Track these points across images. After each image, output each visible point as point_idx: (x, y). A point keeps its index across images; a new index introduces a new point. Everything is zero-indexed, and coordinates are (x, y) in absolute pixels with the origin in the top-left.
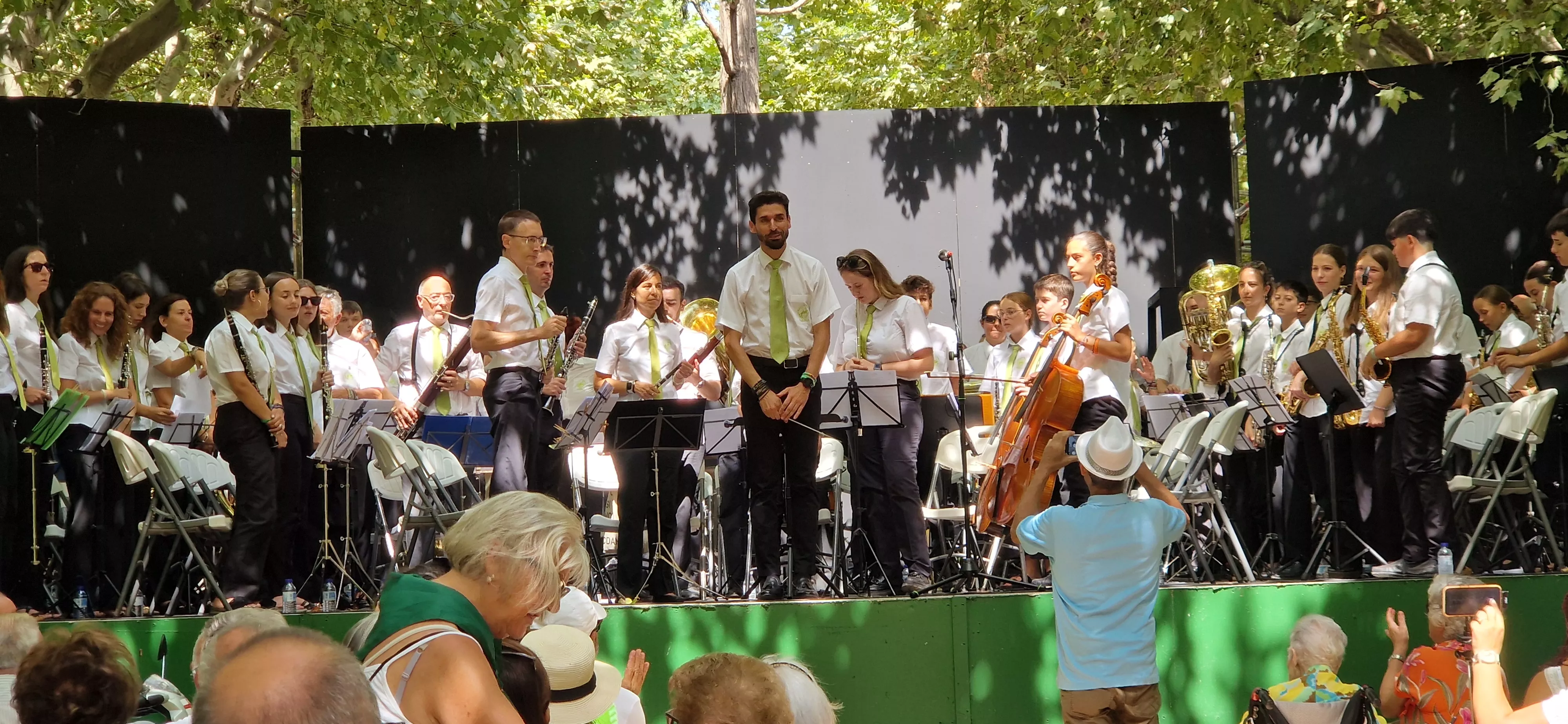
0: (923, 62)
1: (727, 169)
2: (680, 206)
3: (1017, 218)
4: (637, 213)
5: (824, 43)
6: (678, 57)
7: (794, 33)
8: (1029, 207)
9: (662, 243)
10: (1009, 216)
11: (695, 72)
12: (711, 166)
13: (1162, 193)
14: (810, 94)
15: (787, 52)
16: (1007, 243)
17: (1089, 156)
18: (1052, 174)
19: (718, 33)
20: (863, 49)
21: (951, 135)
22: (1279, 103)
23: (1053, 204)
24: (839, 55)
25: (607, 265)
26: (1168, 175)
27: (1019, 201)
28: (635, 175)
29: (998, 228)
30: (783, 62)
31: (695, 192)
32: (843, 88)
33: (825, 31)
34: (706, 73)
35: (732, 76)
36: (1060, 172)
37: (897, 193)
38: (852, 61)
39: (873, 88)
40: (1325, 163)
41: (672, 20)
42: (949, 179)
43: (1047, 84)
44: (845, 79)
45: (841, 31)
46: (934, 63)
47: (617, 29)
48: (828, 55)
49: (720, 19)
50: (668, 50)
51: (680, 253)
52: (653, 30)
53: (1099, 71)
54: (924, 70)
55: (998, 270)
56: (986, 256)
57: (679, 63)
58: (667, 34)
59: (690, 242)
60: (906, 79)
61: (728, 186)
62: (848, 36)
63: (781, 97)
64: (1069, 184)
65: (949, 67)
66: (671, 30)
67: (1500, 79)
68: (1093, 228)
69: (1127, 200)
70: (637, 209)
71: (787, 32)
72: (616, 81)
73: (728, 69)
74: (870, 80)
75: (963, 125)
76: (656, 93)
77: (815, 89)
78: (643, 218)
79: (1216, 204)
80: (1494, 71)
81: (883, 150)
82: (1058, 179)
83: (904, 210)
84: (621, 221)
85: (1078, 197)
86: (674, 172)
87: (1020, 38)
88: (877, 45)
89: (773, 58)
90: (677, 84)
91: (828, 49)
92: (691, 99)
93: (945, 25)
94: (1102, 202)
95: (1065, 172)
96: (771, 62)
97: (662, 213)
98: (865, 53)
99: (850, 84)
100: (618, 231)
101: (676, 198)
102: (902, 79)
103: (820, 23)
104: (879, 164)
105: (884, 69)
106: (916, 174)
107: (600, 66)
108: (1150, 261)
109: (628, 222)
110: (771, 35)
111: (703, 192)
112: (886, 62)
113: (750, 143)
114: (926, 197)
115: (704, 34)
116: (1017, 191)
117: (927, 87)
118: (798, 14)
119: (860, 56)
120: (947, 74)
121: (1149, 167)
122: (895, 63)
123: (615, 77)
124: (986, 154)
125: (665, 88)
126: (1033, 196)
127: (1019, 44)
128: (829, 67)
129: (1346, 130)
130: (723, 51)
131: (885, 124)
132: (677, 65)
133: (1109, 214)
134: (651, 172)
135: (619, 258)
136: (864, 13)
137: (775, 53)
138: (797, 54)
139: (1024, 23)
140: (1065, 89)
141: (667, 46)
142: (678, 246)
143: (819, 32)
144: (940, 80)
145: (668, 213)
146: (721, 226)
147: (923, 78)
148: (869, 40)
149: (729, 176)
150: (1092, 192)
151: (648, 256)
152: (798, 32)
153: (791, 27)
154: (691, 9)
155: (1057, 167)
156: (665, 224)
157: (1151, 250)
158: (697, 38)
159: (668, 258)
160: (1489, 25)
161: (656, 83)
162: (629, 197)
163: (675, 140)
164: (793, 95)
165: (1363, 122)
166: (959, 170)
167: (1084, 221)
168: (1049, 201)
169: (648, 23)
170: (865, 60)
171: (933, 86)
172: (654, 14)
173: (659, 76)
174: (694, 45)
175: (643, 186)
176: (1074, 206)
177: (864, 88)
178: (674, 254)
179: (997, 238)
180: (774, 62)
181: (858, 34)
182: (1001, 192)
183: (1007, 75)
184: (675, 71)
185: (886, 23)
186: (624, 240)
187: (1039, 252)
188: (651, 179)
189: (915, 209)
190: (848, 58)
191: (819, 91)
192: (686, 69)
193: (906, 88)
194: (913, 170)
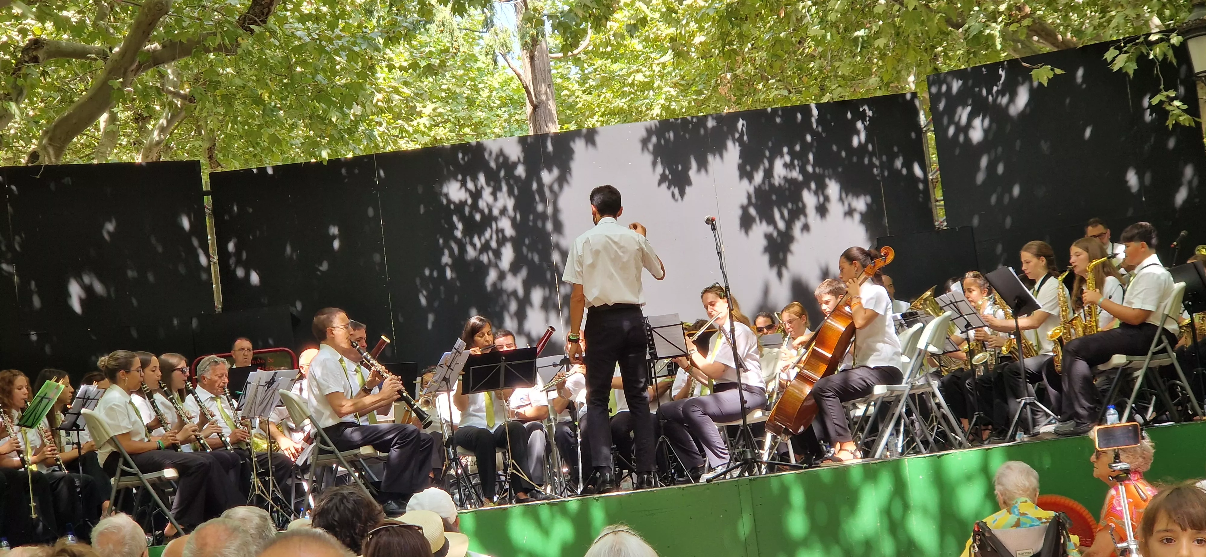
0: (681, 85)
1: (533, 172)
2: (500, 204)
3: (758, 190)
4: (467, 213)
5: (603, 77)
6: (493, 98)
7: (580, 72)
8: (767, 182)
9: (487, 234)
10: (751, 190)
11: (506, 109)
13: (866, 161)
14: (596, 118)
15: (576, 86)
16: (752, 211)
17: (809, 138)
18: (782, 156)
19: (520, 71)
20: (634, 79)
21: (702, 131)
22: (949, 88)
23: (785, 178)
24: (616, 85)
26: (870, 147)
27: (759, 177)
28: (464, 184)
29: (745, 201)
30: (574, 94)
31: (510, 193)
32: (621, 111)
33: (603, 67)
34: (515, 108)
35: (535, 107)
36: (788, 153)
37: (667, 183)
38: (626, 89)
39: (644, 109)
41: (486, 70)
42: (703, 165)
43: (777, 92)
44: (621, 103)
45: (616, 67)
46: (690, 86)
47: (445, 81)
48: (608, 86)
49: (523, 66)
50: (485, 94)
51: (502, 241)
52: (471, 79)
53: (816, 79)
54: (682, 91)
55: (747, 232)
56: (737, 222)
57: (494, 103)
58: (483, 82)
59: (509, 232)
60: (669, 99)
61: (535, 186)
62: (621, 70)
63: (574, 122)
64: (796, 162)
65: (701, 87)
66: (485, 78)
67: (1120, 54)
68: (816, 193)
69: (840, 169)
70: (467, 210)
71: (574, 72)
72: (446, 121)
73: (531, 102)
74: (640, 103)
75: (711, 123)
76: (477, 126)
77: (600, 114)
78: (472, 216)
79: (908, 165)
80: (1115, 49)
81: (651, 147)
82: (787, 158)
83: (673, 195)
84: (455, 219)
85: (803, 171)
86: (493, 179)
87: (753, 61)
88: (645, 76)
89: (566, 92)
90: (494, 119)
91: (606, 82)
92: (505, 130)
93: (694, 55)
94: (821, 172)
95: (791, 153)
96: (564, 96)
97: (486, 211)
98: (636, 82)
99: (625, 106)
100: (454, 227)
101: (496, 199)
102: (666, 99)
103: (599, 62)
104: (648, 158)
105: (651, 93)
107: (434, 110)
108: (861, 214)
109: (460, 220)
110: (562, 75)
111: (516, 191)
112: (652, 88)
113: (550, 153)
114: (689, 183)
115: (511, 79)
116: (757, 170)
117: (685, 104)
118: (583, 57)
119: (632, 85)
120: (699, 93)
121: (855, 142)
122: (660, 88)
123: (446, 117)
124: (730, 144)
125: (485, 123)
126: (769, 173)
127: (753, 65)
128: (609, 95)
129: (1001, 104)
130: (526, 88)
131: (651, 128)
132: (492, 105)
133: (827, 181)
135: (455, 247)
136: (632, 51)
137: (567, 89)
138: (584, 88)
139: (755, 48)
140: (791, 95)
141: (483, 91)
143: (599, 70)
144: (694, 97)
145: (490, 210)
146: (531, 217)
147: (681, 98)
148: (638, 71)
149: (535, 178)
150: (814, 166)
151: (478, 245)
152: (583, 71)
153: (578, 68)
154: (500, 59)
155: (785, 150)
156: (489, 219)
157: (861, 204)
158: (506, 83)
159: (494, 244)
160: (1108, 15)
161: (477, 120)
162: (461, 201)
163: (491, 154)
164: (583, 120)
166: (710, 158)
167: (809, 189)
168: (782, 177)
169: (467, 75)
170: (636, 88)
171: (689, 103)
172: (472, 67)
173: (480, 114)
174: (504, 88)
175: (470, 192)
176: (800, 178)
177: (637, 109)
178: (498, 241)
179: (745, 209)
180: (566, 95)
181: (629, 68)
182: (745, 173)
183: (746, 89)
184: (491, 109)
185: (650, 57)
186: (458, 234)
187: (777, 215)
188: (476, 186)
189: (682, 193)
190: (623, 87)
191: (603, 115)
192: (499, 107)
193: (669, 106)
194: (678, 164)
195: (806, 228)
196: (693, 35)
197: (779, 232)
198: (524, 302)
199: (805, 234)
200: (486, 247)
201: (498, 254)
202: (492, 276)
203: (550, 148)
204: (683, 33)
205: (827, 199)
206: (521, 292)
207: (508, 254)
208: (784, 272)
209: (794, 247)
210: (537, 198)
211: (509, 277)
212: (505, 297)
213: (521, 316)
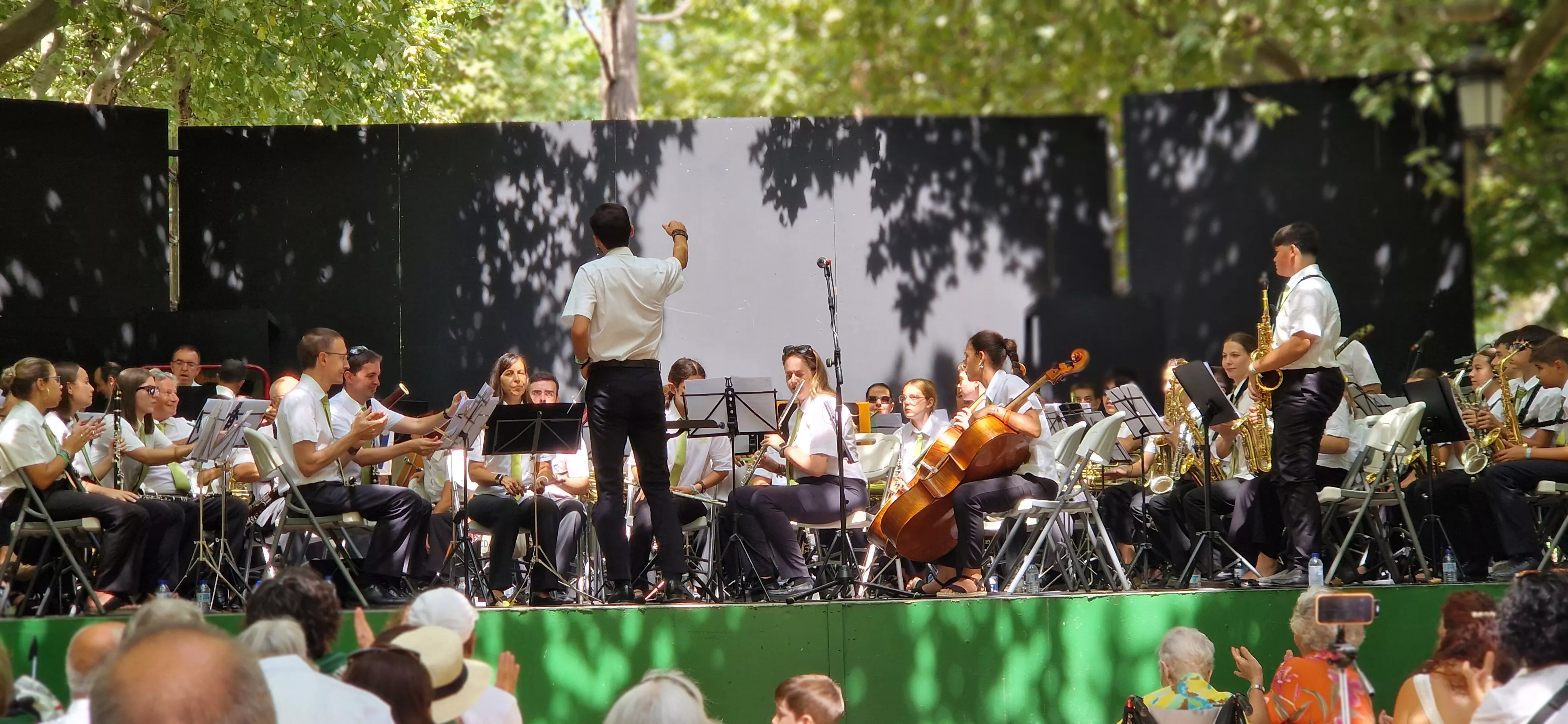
0: (802, 70)
1: (607, 175)
2: (560, 211)
3: (895, 226)
4: (516, 218)
5: (705, 50)
6: (559, 63)
7: (674, 40)
8: (907, 216)
9: (541, 248)
10: (886, 224)
11: (575, 79)
12: (591, 171)
15: (667, 58)
16: (884, 251)
17: (967, 164)
18: (930, 184)
19: (599, 38)
20: (742, 57)
21: (830, 143)
22: (1156, 116)
23: (932, 214)
24: (718, 63)
25: (486, 269)
26: (1046, 186)
27: (897, 210)
28: (515, 180)
29: (875, 236)
30: (663, 69)
31: (575, 198)
32: (722, 97)
33: (706, 38)
34: (587, 79)
35: (613, 83)
36: (938, 181)
37: (775, 201)
38: (732, 69)
40: (1201, 176)
41: (554, 26)
42: (826, 187)
43: (925, 93)
44: (725, 87)
45: (721, 39)
46: (814, 72)
47: (499, 34)
48: (709, 63)
49: (601, 25)
50: (548, 57)
52: (533, 35)
53: (978, 83)
54: (804, 79)
55: (874, 278)
56: (863, 264)
57: (559, 69)
60: (786, 87)
61: (607, 191)
62: (728, 44)
63: (660, 105)
64: (947, 194)
65: (829, 76)
66: (552, 36)
67: (1372, 95)
68: (970, 237)
69: (1005, 209)
70: (517, 214)
71: (667, 40)
72: (495, 87)
73: (608, 75)
74: (749, 88)
75: (842, 133)
76: (537, 100)
77: (694, 97)
78: (522, 224)
79: (1093, 215)
80: (1366, 87)
81: (761, 157)
82: (936, 187)
83: (781, 219)
84: (501, 225)
85: (955, 206)
86: (554, 177)
88: (756, 54)
89: (653, 65)
90: (557, 90)
91: (708, 56)
92: (571, 106)
93: (825, 35)
94: (980, 211)
95: (943, 181)
96: (651, 70)
97: (542, 218)
98: (744, 62)
99: (729, 92)
100: (497, 236)
101: (555, 204)
102: (782, 87)
103: (701, 31)
104: (757, 172)
105: (764, 77)
106: (794, 182)
107: (481, 70)
108: (1027, 271)
109: (507, 227)
110: (651, 42)
111: (582, 197)
112: (765, 70)
113: (630, 150)
114: (804, 205)
115: (585, 41)
116: (895, 199)
117: (806, 96)
118: (679, 22)
119: (740, 65)
120: (826, 83)
121: (1028, 177)
122: (775, 72)
123: (496, 82)
124: (864, 163)
125: (545, 94)
126: (911, 205)
127: (899, 54)
128: (709, 75)
129: (1221, 144)
130: (603, 58)
131: (764, 132)
132: (557, 71)
133: (987, 223)
134: (531, 177)
135: (498, 263)
136: (744, 21)
137: (655, 60)
138: (677, 61)
140: (944, 98)
141: (548, 52)
142: (557, 252)
143: (699, 40)
144: (818, 89)
145: (547, 218)
147: (802, 87)
148: (749, 47)
149: (608, 182)
150: (970, 202)
151: (527, 261)
153: (672, 35)
154: (573, 15)
155: (935, 176)
156: (544, 230)
157: (1028, 259)
158: (578, 44)
159: (547, 263)
160: (1362, 43)
161: (536, 89)
162: (509, 202)
163: (555, 146)
164: (673, 104)
165: (1237, 136)
166: (837, 178)
167: (961, 230)
168: (927, 210)
169: (529, 29)
170: (744, 69)
171: (812, 93)
172: (535, 20)
173: (540, 82)
174: (575, 52)
176: (951, 215)
178: (552, 259)
179: (874, 247)
180: (653, 69)
181: (737, 42)
182: (879, 201)
183: (886, 85)
184: (555, 77)
185: (766, 31)
186: (504, 246)
187: (916, 261)
188: (531, 184)
189: (793, 217)
190: (728, 66)
193: (784, 96)
194: (791, 178)
195: (953, 281)
196: (824, 8)
197: (918, 284)
199: (951, 288)
200: (536, 267)
201: (551, 276)
203: (632, 145)
205: (983, 246)
208: (920, 337)
209: (935, 305)
212: (558, 336)
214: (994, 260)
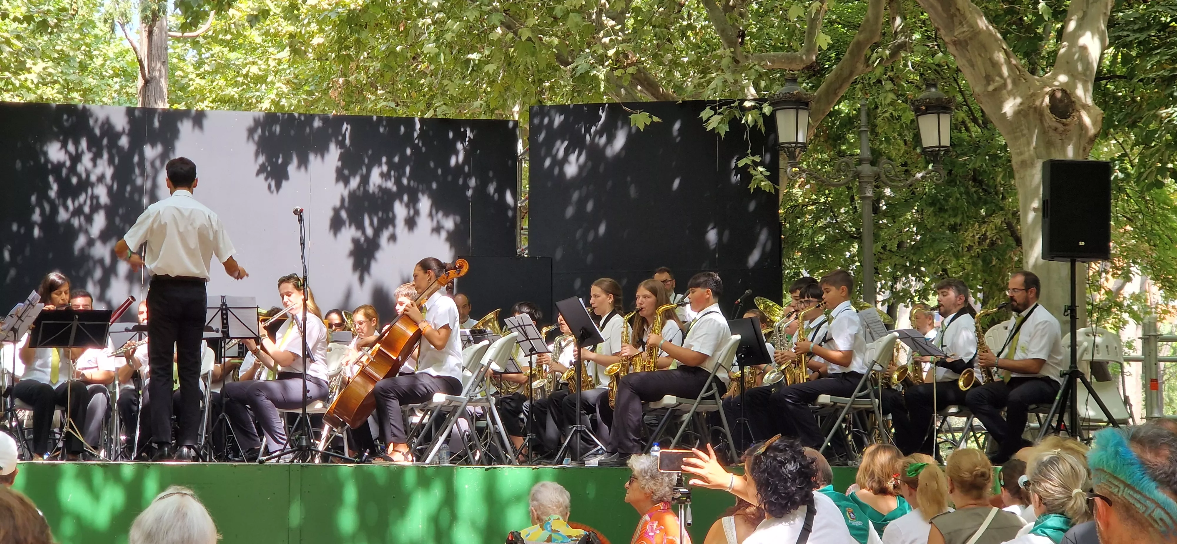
0: (293, 83)
1: (137, 144)
2: (99, 171)
3: (352, 195)
4: (64, 175)
5: (219, 63)
6: (106, 67)
7: (197, 55)
8: (362, 189)
9: (82, 198)
10: (346, 193)
11: (118, 80)
12: (124, 141)
13: (461, 181)
14: (206, 103)
15: (191, 69)
16: (344, 214)
17: (408, 151)
18: (380, 165)
19: (137, 45)
20: (249, 71)
21: (308, 130)
22: (551, 122)
23: (380, 187)
24: (230, 74)
25: (37, 211)
26: (466, 169)
27: (354, 182)
28: (64, 146)
29: (338, 204)
30: (187, 77)
31: (111, 161)
32: (231, 100)
33: (220, 54)
34: (127, 81)
35: (147, 82)
36: (387, 163)
37: (265, 174)
38: (240, 79)
39: (254, 101)
40: (581, 168)
41: (103, 38)
42: (304, 162)
43: (384, 103)
44: (233, 92)
45: (233, 56)
46: (302, 85)
47: (59, 42)
48: (222, 73)
49: (140, 40)
50: (98, 62)
51: (96, 207)
52: (87, 45)
53: (424, 96)
54: (294, 89)
55: (335, 234)
56: (327, 223)
57: (106, 71)
58: (98, 49)
59: (104, 200)
60: (279, 95)
61: (136, 159)
62: (238, 59)
63: (183, 103)
64: (392, 173)
65: (313, 88)
66: (101, 46)
67: (714, 115)
68: (407, 206)
69: (434, 186)
70: (64, 172)
71: (191, 55)
72: (55, 82)
73: (144, 76)
74: (251, 94)
75: (317, 124)
76: (86, 92)
77: (211, 99)
78: (68, 179)
79: (500, 191)
80: (710, 109)
81: (256, 138)
82: (385, 168)
83: (269, 187)
84: (51, 179)
85: (398, 182)
86: (95, 145)
87: (366, 69)
88: (259, 69)
89: (180, 73)
90: (104, 87)
91: (221, 68)
92: (114, 100)
93: (311, 56)
94: (416, 186)
95: (390, 163)
96: (178, 76)
97: (84, 176)
98: (250, 74)
99: (236, 96)
100: (49, 187)
101: (95, 165)
102: (277, 94)
103: (217, 49)
104: (252, 148)
105: (264, 86)
106: (280, 161)
107: (44, 69)
108: (448, 232)
109: (56, 181)
110: (179, 55)
111: (116, 161)
112: (265, 81)
113: (155, 127)
114: (287, 178)
115: (127, 51)
116: (354, 176)
117: (295, 102)
118: (202, 40)
119: (246, 76)
120: (310, 93)
121: (453, 161)
122: (273, 83)
123: (56, 78)
124: (333, 147)
125: (94, 90)
126: (365, 180)
127: (366, 73)
128: (222, 82)
129: (598, 144)
130: (140, 62)
131: (259, 121)
132: (104, 73)
133: (420, 195)
134: (77, 143)
135: (47, 207)
136: (251, 42)
137: (182, 69)
138: (198, 72)
139: (370, 57)
140: (398, 108)
141: (97, 58)
142: (95, 202)
143: (216, 56)
144: (305, 97)
145: (88, 176)
146: (128, 188)
147: (292, 95)
148: (254, 63)
149: (137, 151)
150: (409, 179)
151: (71, 206)
152: (200, 55)
153: (195, 51)
154: (118, 28)
155: (384, 159)
156: (85, 184)
157: (449, 223)
158: (121, 54)
159: (87, 209)
160: (708, 77)
161: (87, 86)
162: (59, 163)
163: (96, 120)
164: (194, 103)
165: (611, 139)
166: (312, 157)
167: (401, 200)
168: (377, 185)
169: (83, 39)
170: (249, 79)
171: (299, 101)
172: (89, 33)
173: (90, 81)
174: (119, 59)
176: (394, 189)
177: (248, 100)
178: (91, 207)
179: (337, 211)
180: (180, 76)
181: (245, 59)
182: (342, 177)
183: (356, 96)
184: (103, 78)
185: (267, 51)
186: (52, 194)
187: (367, 222)
188: (77, 149)
189: (278, 186)
190: (237, 76)
191: (213, 101)
192: (111, 77)
193: (278, 102)
194: (278, 157)
195: (393, 238)
196: (312, 36)
197: (367, 238)
198: (110, 271)
199: (391, 243)
200: (78, 212)
201: (89, 219)
202: (81, 241)
203: (156, 124)
204: (303, 32)
205: (417, 213)
206: (108, 260)
207: (100, 221)
208: (366, 277)
209: (379, 255)
210: (137, 171)
211: (98, 245)
212: (91, 264)
213: (104, 284)
214: (424, 223)
